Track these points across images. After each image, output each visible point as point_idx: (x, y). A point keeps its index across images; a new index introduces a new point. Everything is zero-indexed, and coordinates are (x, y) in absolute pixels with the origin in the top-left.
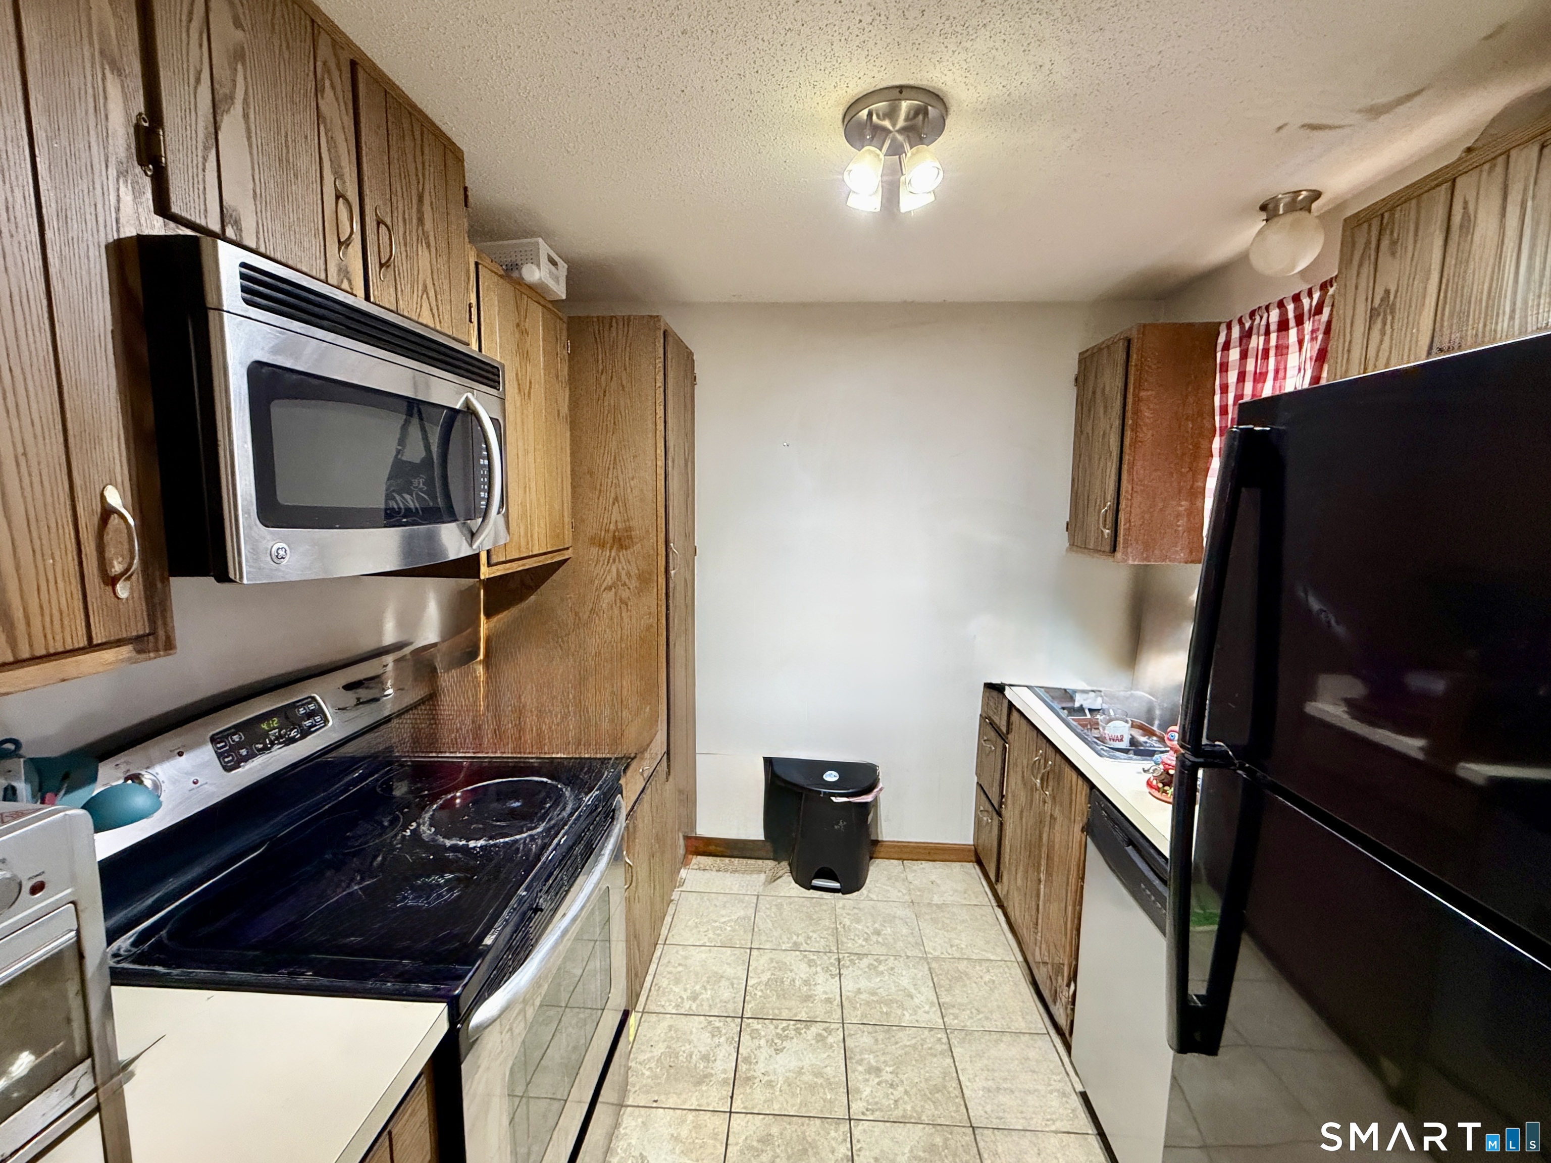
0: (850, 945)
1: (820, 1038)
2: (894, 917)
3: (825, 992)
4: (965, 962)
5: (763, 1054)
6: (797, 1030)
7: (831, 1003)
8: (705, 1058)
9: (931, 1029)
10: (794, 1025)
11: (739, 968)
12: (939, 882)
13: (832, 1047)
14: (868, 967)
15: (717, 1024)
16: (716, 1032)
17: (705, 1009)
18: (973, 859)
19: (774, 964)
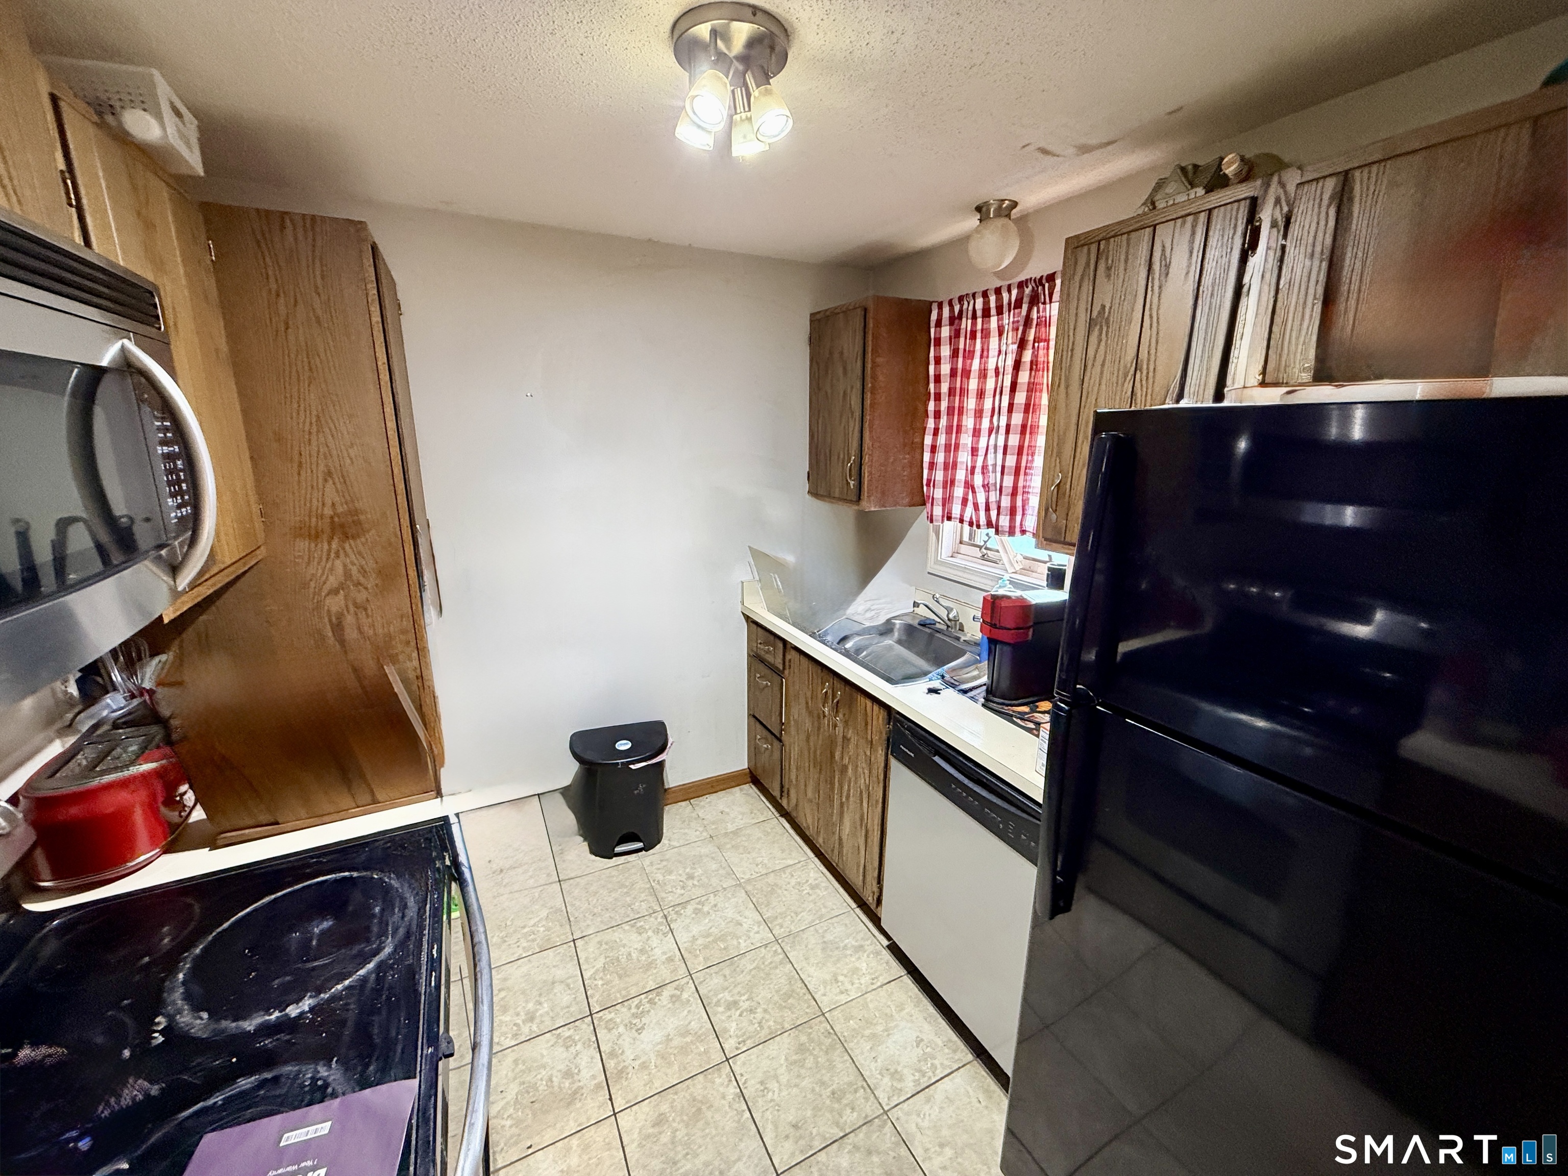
0: (670, 898)
1: (674, 999)
2: (701, 856)
3: (664, 953)
4: (772, 874)
5: (626, 1042)
6: (651, 1002)
7: (672, 960)
8: (568, 1074)
9: (766, 946)
10: (646, 998)
11: (569, 966)
12: (727, 810)
13: (689, 1001)
14: (694, 913)
15: (567, 1034)
16: (568, 1043)
17: (548, 1024)
18: (749, 779)
19: (604, 946)
